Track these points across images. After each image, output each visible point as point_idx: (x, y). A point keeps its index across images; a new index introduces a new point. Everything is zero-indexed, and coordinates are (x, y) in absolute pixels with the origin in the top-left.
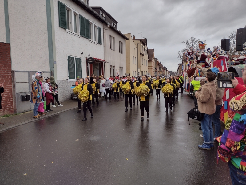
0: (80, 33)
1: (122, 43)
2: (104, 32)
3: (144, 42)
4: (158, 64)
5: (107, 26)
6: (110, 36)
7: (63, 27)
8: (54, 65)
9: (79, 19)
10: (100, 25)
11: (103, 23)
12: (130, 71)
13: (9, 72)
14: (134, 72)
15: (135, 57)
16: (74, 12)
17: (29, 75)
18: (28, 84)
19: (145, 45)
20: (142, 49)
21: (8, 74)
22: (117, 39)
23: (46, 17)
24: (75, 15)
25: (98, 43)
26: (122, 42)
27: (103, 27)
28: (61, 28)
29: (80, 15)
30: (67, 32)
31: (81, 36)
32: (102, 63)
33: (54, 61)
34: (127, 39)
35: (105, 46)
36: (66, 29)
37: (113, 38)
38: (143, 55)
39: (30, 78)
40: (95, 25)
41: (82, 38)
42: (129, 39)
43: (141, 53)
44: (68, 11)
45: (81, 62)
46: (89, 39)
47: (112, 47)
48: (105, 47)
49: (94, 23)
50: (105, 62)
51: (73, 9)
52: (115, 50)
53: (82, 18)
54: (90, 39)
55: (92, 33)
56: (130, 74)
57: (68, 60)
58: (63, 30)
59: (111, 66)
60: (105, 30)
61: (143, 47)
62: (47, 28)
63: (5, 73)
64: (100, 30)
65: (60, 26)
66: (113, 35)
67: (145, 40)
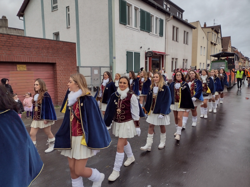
0: (140, 27)
1: (187, 33)
2: (166, 24)
3: (217, 29)
5: (170, 17)
6: (174, 27)
7: (123, 23)
8: (114, 60)
9: (140, 13)
10: (163, 17)
11: (166, 14)
12: (196, 63)
13: (75, 67)
14: (202, 64)
15: (204, 47)
16: (135, 7)
17: (91, 70)
18: (90, 78)
19: (218, 33)
20: (214, 37)
21: (74, 69)
22: (182, 29)
23: (108, 15)
24: (136, 9)
25: (159, 35)
26: (188, 31)
27: (166, 18)
28: (121, 25)
29: (140, 9)
30: (127, 27)
31: (141, 30)
32: (163, 56)
33: (114, 56)
34: (194, 28)
35: (166, 37)
36: (126, 25)
37: (177, 28)
38: (215, 45)
39: (92, 72)
40: (156, 17)
41: (142, 32)
42: (196, 28)
43: (213, 42)
44: (129, 7)
45: (140, 56)
46: (149, 32)
47: (175, 38)
48: (166, 39)
49: (155, 14)
50: (165, 55)
51: (134, 4)
52: (179, 41)
53: (142, 12)
54: (151, 33)
55: (153, 26)
56: (196, 67)
57: (127, 55)
58: (123, 26)
59: (173, 59)
60: (168, 21)
61: (215, 35)
62: (108, 26)
63: (72, 69)
64: (161, 21)
65: (120, 23)
66: (177, 24)
67: (219, 27)
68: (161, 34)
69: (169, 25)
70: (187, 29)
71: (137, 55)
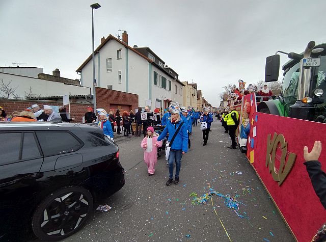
2: (172, 84)
3: (194, 86)
4: (205, 102)
5: (174, 80)
9: (161, 78)
10: (171, 80)
11: (172, 78)
15: (189, 97)
20: (193, 91)
22: (179, 86)
23: (148, 79)
24: (160, 76)
26: (181, 88)
30: (157, 86)
31: (162, 87)
32: (170, 101)
34: (184, 85)
35: (172, 91)
37: (177, 86)
38: (194, 96)
43: (193, 94)
44: (157, 75)
47: (176, 92)
49: (168, 79)
50: (172, 101)
51: (160, 73)
52: (178, 94)
53: (163, 77)
54: (166, 89)
55: (167, 85)
57: (156, 101)
58: (155, 85)
60: (173, 82)
61: (194, 89)
64: (170, 82)
66: (177, 84)
67: (196, 84)
68: (170, 89)
69: (174, 84)
70: (181, 86)
71: (161, 101)
